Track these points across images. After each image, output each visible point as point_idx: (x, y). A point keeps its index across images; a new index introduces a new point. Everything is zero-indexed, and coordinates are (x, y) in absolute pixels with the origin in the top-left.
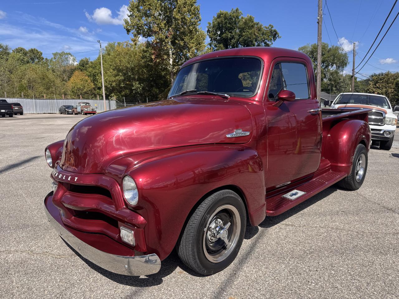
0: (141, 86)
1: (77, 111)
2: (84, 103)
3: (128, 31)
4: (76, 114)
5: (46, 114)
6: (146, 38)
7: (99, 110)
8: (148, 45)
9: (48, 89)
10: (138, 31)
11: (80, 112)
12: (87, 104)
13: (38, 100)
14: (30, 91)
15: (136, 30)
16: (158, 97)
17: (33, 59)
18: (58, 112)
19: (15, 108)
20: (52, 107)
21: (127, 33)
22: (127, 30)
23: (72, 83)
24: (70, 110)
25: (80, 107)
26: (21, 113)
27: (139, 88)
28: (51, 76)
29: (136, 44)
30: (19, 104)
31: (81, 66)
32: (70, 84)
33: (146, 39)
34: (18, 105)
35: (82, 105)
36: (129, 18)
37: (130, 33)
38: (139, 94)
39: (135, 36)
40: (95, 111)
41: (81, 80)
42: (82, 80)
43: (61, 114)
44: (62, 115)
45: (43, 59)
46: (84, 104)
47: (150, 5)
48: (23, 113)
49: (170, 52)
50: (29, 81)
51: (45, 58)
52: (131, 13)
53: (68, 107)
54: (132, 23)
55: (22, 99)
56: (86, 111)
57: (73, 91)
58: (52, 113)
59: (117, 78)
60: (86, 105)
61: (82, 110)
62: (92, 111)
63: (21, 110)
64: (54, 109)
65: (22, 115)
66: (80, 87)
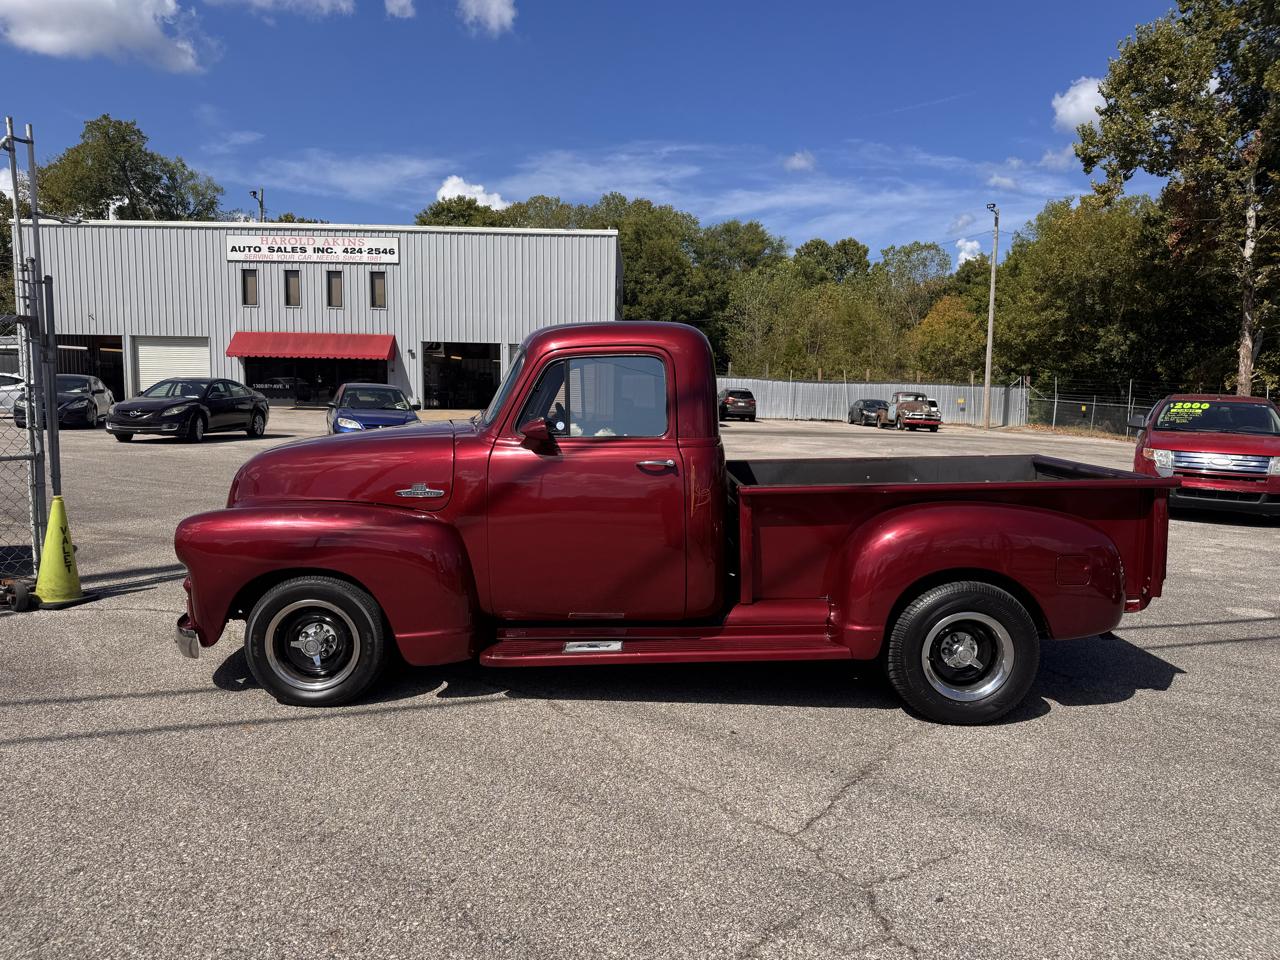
0: (1126, 338)
1: (886, 418)
2: (909, 395)
3: (1089, 162)
4: (884, 426)
5: (814, 423)
6: (1162, 175)
7: (969, 415)
8: (1170, 198)
9: (856, 351)
10: (1124, 157)
11: (893, 421)
12: (920, 399)
13: (801, 384)
14: (811, 359)
15: (1117, 156)
16: (1184, 377)
17: (841, 269)
18: (846, 418)
19: (740, 404)
20: (834, 403)
21: (1085, 170)
22: (1083, 160)
23: (924, 333)
24: (873, 414)
25: (895, 406)
26: (750, 416)
27: (1118, 345)
28: (870, 313)
29: (1108, 202)
30: (750, 393)
31: (962, 280)
32: (917, 337)
33: (1164, 182)
34: (746, 395)
35: (901, 399)
36: (1099, 118)
37: (1097, 169)
38: (1116, 365)
39: (1113, 174)
40: (935, 420)
41: (949, 323)
42: (952, 323)
43: (852, 422)
44: (855, 428)
45: (869, 266)
46: (911, 399)
47: (1172, 65)
48: (754, 416)
49: (1251, 213)
50: (815, 331)
51: (872, 263)
52: (1112, 101)
53: (871, 405)
54: (1106, 136)
55: (765, 382)
56: (909, 419)
57: (922, 358)
58: (830, 418)
59: (1044, 314)
60: (916, 399)
61: (898, 416)
62: (926, 419)
63: (751, 409)
64: (839, 408)
65: (754, 421)
66: (944, 346)
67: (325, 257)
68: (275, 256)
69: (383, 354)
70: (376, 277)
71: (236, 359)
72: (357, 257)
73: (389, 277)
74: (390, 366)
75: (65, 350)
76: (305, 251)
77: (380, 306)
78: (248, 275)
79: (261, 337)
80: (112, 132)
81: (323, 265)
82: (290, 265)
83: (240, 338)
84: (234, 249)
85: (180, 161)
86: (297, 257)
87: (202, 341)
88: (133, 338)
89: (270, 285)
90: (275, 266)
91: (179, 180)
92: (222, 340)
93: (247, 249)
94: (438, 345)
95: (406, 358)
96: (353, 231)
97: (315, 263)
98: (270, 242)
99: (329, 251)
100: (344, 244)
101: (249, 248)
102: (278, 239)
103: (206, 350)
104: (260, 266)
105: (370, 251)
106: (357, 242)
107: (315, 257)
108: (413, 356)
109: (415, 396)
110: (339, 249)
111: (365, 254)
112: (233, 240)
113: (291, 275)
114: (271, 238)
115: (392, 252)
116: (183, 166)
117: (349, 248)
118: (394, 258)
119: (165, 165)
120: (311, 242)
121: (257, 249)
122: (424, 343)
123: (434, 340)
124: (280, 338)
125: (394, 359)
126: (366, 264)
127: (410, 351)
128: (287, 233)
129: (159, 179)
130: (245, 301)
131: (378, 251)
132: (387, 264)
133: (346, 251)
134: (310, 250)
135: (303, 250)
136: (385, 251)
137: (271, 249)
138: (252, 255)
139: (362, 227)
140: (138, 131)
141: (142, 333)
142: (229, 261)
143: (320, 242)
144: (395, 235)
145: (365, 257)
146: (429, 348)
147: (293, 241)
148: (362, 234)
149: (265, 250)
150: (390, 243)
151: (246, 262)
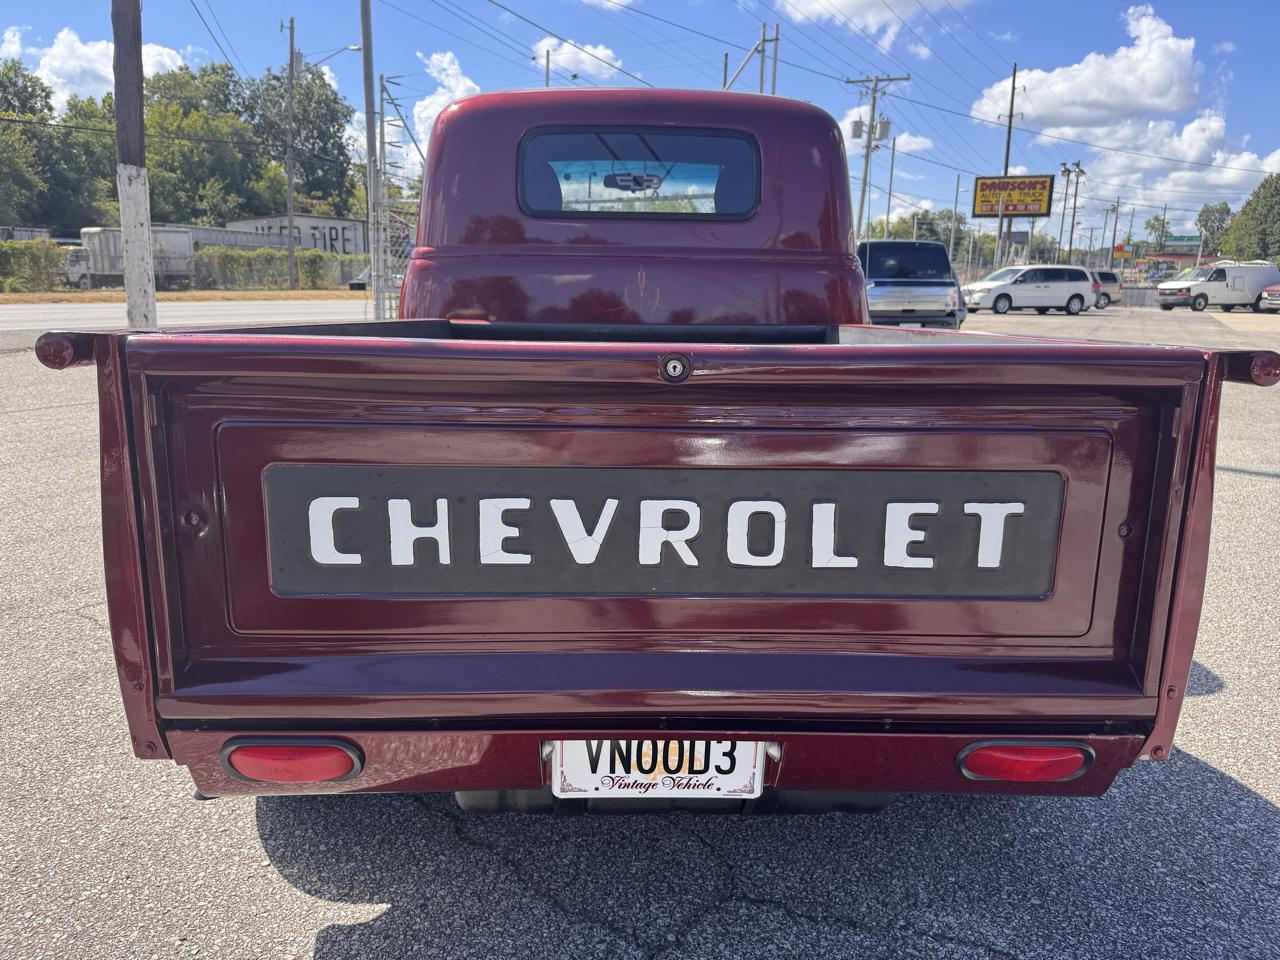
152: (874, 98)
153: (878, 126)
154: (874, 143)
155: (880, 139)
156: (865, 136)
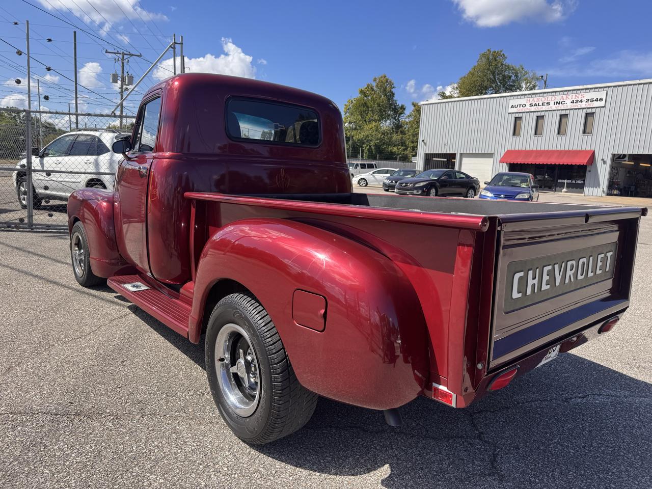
67: (560, 107)
68: (533, 109)
69: (583, 161)
70: (589, 115)
71: (505, 164)
72: (579, 105)
73: (597, 116)
74: (588, 169)
75: (436, 160)
76: (549, 104)
77: (588, 133)
78: (517, 119)
79: (519, 152)
80: (491, 57)
81: (558, 111)
82: (540, 113)
83: (509, 153)
84: (512, 107)
85: (521, 66)
86: (545, 108)
87: (490, 155)
88: (461, 154)
89: (528, 124)
90: (532, 114)
91: (519, 77)
92: (499, 155)
93: (519, 106)
94: (624, 156)
95: (599, 163)
96: (579, 90)
97: (554, 110)
98: (531, 101)
99: (563, 103)
100: (572, 98)
101: (520, 105)
102: (535, 99)
103: (492, 160)
104: (524, 114)
105: (588, 101)
106: (580, 96)
107: (554, 107)
108: (604, 162)
109: (601, 186)
110: (568, 102)
111: (584, 103)
112: (513, 102)
113: (539, 118)
114: (532, 99)
115: (601, 100)
116: (523, 69)
117: (575, 100)
118: (602, 104)
119: (514, 69)
120: (553, 98)
121: (524, 106)
122: (614, 155)
123: (620, 152)
124: (528, 153)
125: (591, 165)
126: (584, 108)
127: (603, 160)
128: (541, 95)
129: (510, 77)
130: (514, 134)
131: (592, 100)
132: (597, 107)
133: (573, 102)
134: (552, 103)
135: (548, 104)
136: (597, 100)
137: (531, 105)
138: (521, 109)
139: (585, 87)
140: (503, 54)
141: (465, 152)
142: (509, 113)
143: (558, 98)
144: (605, 89)
145: (584, 105)
146: (617, 159)
147: (543, 99)
148: (584, 91)
149: (528, 106)
150: (602, 94)
151: (517, 113)
152: (123, 63)
153: (127, 78)
154: (124, 87)
155: (128, 85)
156: (119, 82)
